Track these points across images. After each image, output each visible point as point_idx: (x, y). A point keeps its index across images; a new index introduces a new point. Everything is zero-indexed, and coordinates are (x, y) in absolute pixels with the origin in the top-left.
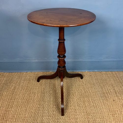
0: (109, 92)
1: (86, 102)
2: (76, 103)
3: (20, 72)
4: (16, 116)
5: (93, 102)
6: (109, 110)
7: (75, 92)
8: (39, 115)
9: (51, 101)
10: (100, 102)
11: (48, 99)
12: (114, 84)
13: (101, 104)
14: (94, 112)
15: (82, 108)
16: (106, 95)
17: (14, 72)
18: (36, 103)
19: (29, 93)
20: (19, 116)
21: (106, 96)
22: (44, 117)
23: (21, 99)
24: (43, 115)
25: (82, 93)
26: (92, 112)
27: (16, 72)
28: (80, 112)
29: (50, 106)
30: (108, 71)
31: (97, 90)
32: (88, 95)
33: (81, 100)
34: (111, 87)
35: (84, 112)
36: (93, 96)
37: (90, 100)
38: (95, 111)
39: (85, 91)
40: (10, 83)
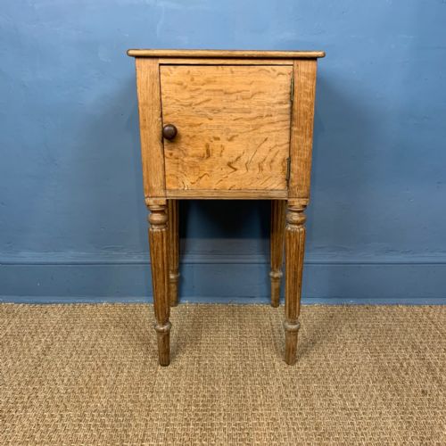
0: (405, 365)
1: (315, 396)
2: (276, 397)
3: (74, 303)
4: (38, 435)
5: (341, 396)
6: (409, 422)
7: (274, 364)
8: (128, 436)
9: (179, 392)
10: (372, 396)
11: (170, 383)
12: (421, 343)
13: (376, 404)
14: (346, 427)
15: (300, 413)
16: (394, 375)
17: (51, 303)
18: (121, 396)
19: (100, 364)
20: (50, 437)
21: (392, 379)
22: (148, 440)
23: (65, 381)
24: (144, 435)
25: (299, 368)
26: (338, 427)
27: (57, 303)
28: (291, 426)
29: (175, 406)
30: (397, 304)
31: (358, 360)
32: (323, 375)
33: (294, 387)
34: (410, 349)
35: (306, 429)
36: (342, 378)
37: (332, 390)
38: (352, 424)
39: (313, 362)
40: (30, 333)
